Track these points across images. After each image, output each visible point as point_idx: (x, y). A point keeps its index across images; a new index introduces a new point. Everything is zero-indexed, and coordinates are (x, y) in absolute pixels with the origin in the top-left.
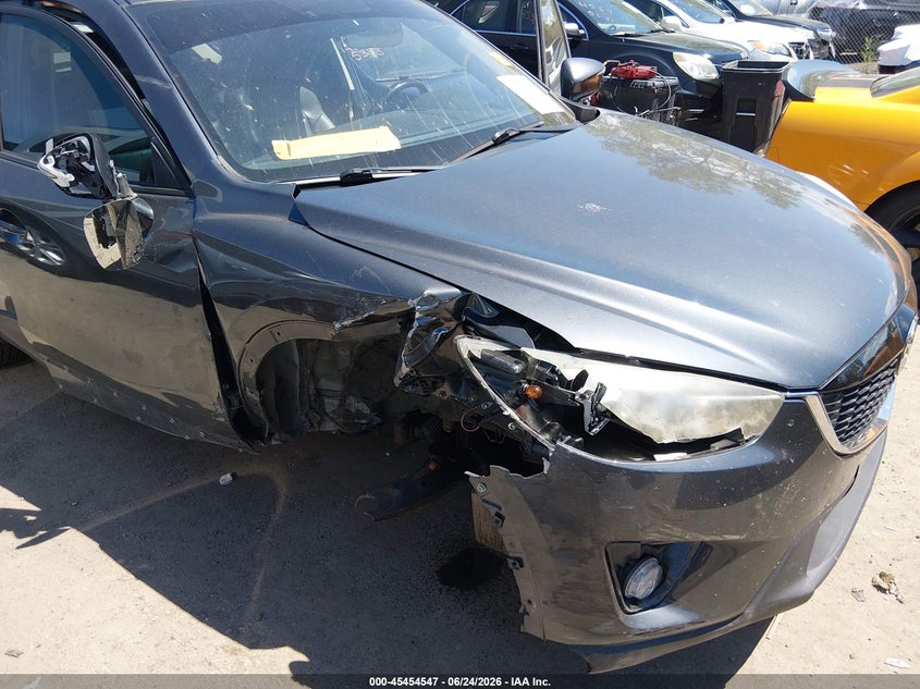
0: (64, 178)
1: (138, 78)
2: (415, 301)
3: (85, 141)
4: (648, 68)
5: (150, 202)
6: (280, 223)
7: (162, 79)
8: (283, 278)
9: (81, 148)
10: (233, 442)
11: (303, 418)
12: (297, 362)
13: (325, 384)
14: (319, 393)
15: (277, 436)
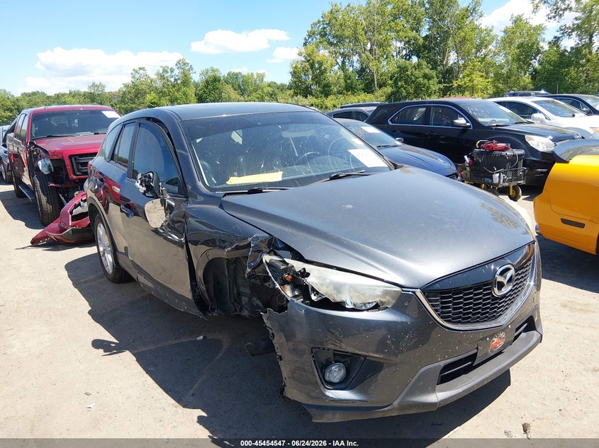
0: (142, 189)
1: (177, 150)
2: (251, 239)
3: (151, 175)
4: (504, 145)
5: (174, 200)
6: (215, 208)
7: (186, 151)
8: (212, 231)
9: (150, 177)
10: (195, 311)
11: (231, 305)
12: (227, 275)
13: (242, 289)
14: (239, 294)
15: (216, 311)
